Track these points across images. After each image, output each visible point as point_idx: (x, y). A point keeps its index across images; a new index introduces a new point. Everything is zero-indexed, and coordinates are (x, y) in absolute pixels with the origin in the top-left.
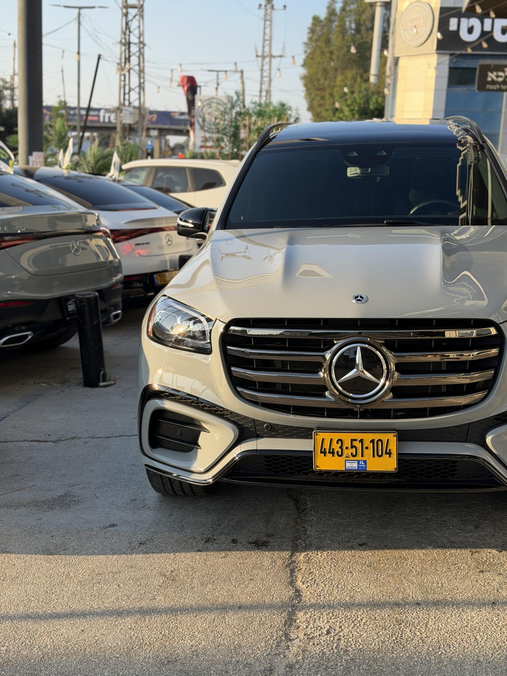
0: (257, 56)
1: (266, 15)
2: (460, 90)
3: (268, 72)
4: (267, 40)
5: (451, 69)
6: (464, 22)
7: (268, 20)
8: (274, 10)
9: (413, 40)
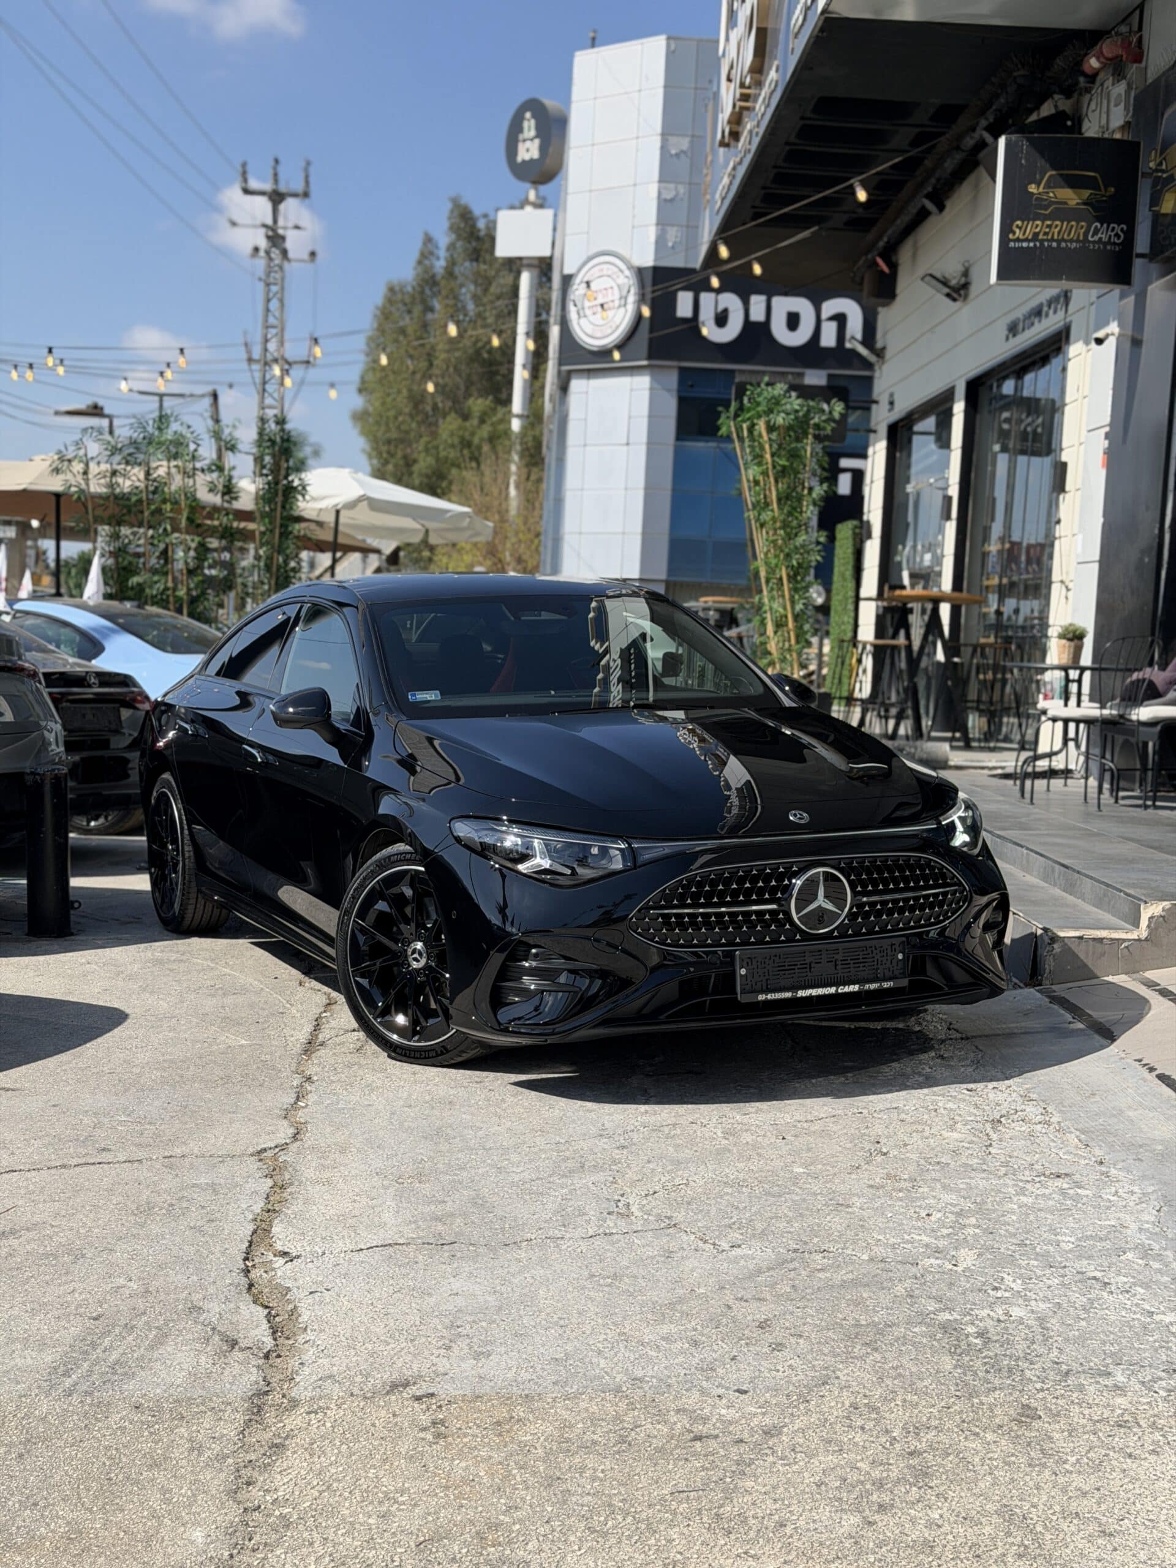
0: (250, 360)
1: (269, 272)
2: (701, 446)
3: (276, 395)
4: (274, 326)
5: (684, 403)
6: (706, 298)
7: (275, 284)
8: (289, 260)
9: (599, 335)
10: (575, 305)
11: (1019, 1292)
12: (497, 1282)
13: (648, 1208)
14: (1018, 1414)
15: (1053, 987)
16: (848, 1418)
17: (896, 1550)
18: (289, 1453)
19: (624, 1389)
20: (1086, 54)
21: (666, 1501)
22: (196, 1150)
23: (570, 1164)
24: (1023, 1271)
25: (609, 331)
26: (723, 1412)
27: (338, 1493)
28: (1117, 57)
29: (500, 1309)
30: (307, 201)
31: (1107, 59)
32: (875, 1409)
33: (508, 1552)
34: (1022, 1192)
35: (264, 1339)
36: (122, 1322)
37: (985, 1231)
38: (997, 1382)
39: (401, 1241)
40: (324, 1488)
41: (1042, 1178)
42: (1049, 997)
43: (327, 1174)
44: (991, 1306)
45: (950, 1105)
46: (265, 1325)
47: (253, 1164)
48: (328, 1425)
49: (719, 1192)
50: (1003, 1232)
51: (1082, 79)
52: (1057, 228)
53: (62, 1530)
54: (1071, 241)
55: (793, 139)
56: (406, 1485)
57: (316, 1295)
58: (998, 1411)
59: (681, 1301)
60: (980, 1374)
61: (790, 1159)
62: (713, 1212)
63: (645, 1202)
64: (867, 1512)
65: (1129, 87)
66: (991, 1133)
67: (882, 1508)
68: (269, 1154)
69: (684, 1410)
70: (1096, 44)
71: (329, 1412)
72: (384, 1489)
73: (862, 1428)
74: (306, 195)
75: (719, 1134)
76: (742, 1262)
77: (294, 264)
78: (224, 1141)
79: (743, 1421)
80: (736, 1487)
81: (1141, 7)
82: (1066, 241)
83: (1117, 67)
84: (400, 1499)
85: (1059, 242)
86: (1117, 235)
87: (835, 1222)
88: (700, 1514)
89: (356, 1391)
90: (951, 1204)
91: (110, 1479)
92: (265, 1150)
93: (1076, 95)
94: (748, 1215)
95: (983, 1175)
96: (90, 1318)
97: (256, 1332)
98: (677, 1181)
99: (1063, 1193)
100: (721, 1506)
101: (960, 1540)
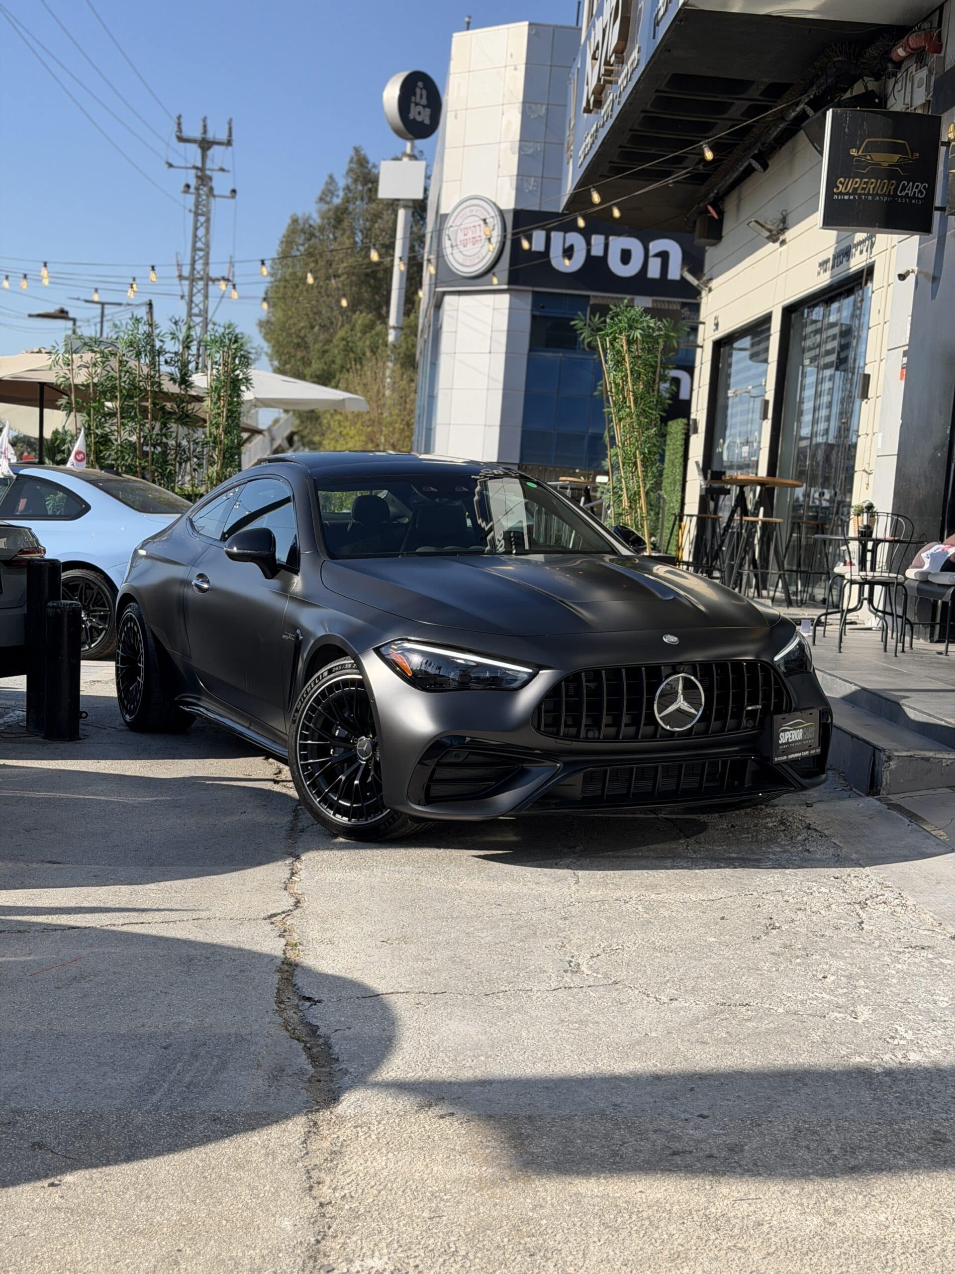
0: (181, 277)
1: (197, 204)
2: (552, 356)
3: (201, 306)
4: (200, 250)
5: (536, 320)
6: (557, 237)
7: (202, 215)
8: (214, 196)
9: (468, 264)
10: (449, 239)
11: (912, 1041)
12: (485, 1025)
13: (596, 967)
14: (931, 1139)
15: (890, 797)
16: (794, 1139)
17: (855, 1246)
18: (346, 1159)
19: (608, 1113)
20: (894, 45)
21: (661, 1203)
22: (218, 915)
23: (524, 931)
24: (912, 1024)
25: (477, 261)
26: (691, 1132)
27: (393, 1192)
28: (920, 48)
29: (492, 1046)
30: (230, 148)
31: (912, 49)
32: (815, 1133)
33: (541, 1241)
34: (897, 960)
35: (306, 1067)
36: (189, 1051)
37: (873, 990)
38: (910, 1112)
39: (401, 990)
40: (381, 1187)
41: (910, 949)
42: (888, 804)
43: (329, 935)
44: (892, 1051)
45: (823, 889)
46: (304, 1057)
47: (267, 927)
48: (374, 1137)
49: (651, 955)
50: (888, 993)
51: (890, 65)
52: (873, 185)
53: (174, 1218)
54: (884, 195)
55: (648, 107)
56: (448, 1186)
57: (341, 1032)
58: (915, 1135)
59: (638, 1043)
60: (895, 1106)
61: (702, 930)
62: (649, 972)
63: (591, 963)
64: (826, 1215)
65: (930, 72)
66: (861, 912)
67: (837, 1212)
68: (279, 918)
69: (660, 1130)
70: (903, 37)
71: (372, 1127)
72: (430, 1189)
73: (808, 1148)
74: (229, 143)
75: (640, 909)
76: (682, 1013)
77: (218, 199)
78: (239, 907)
79: (710, 1141)
80: (715, 1193)
81: (941, 8)
82: (879, 195)
83: (919, 56)
84: (445, 1198)
85: (873, 196)
86: (920, 191)
87: (751, 982)
88: (691, 1214)
89: (389, 1109)
90: (841, 969)
91: (205, 1177)
92: (275, 915)
93: (883, 78)
94: (677, 974)
95: (862, 946)
96: (161, 1047)
97: (299, 1060)
98: (614, 947)
99: (930, 961)
100: (706, 1208)
101: (906, 1239)
